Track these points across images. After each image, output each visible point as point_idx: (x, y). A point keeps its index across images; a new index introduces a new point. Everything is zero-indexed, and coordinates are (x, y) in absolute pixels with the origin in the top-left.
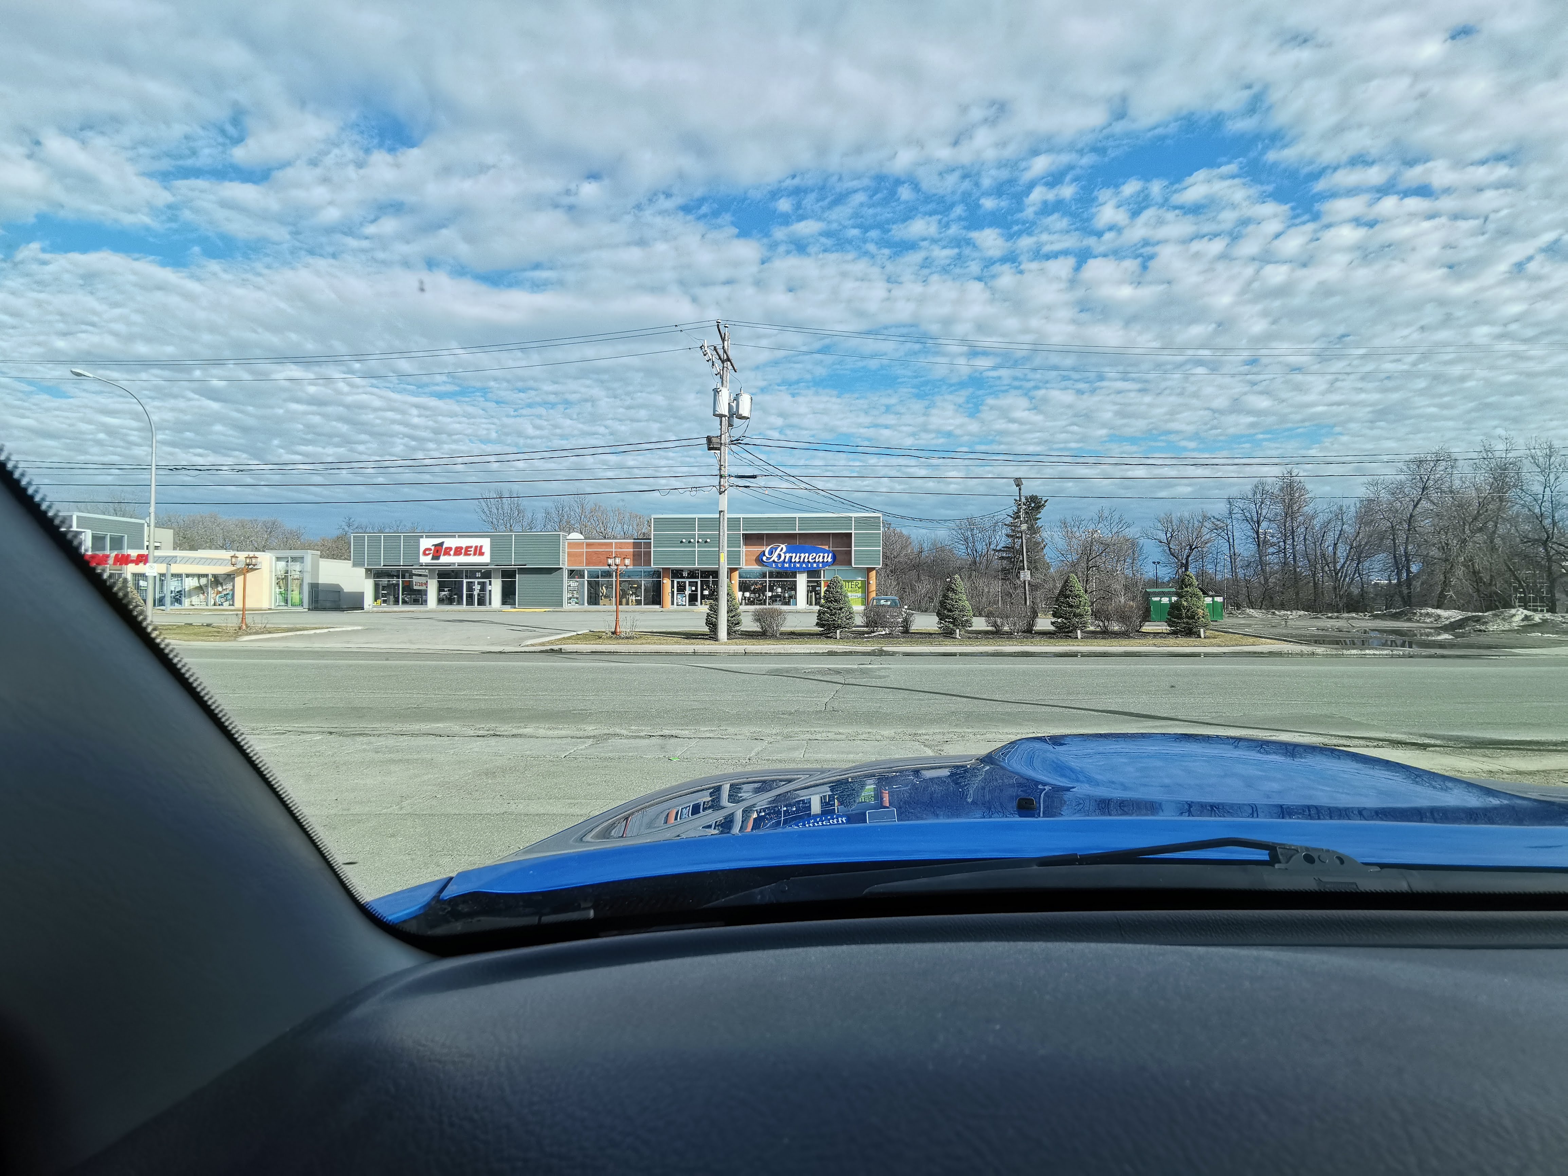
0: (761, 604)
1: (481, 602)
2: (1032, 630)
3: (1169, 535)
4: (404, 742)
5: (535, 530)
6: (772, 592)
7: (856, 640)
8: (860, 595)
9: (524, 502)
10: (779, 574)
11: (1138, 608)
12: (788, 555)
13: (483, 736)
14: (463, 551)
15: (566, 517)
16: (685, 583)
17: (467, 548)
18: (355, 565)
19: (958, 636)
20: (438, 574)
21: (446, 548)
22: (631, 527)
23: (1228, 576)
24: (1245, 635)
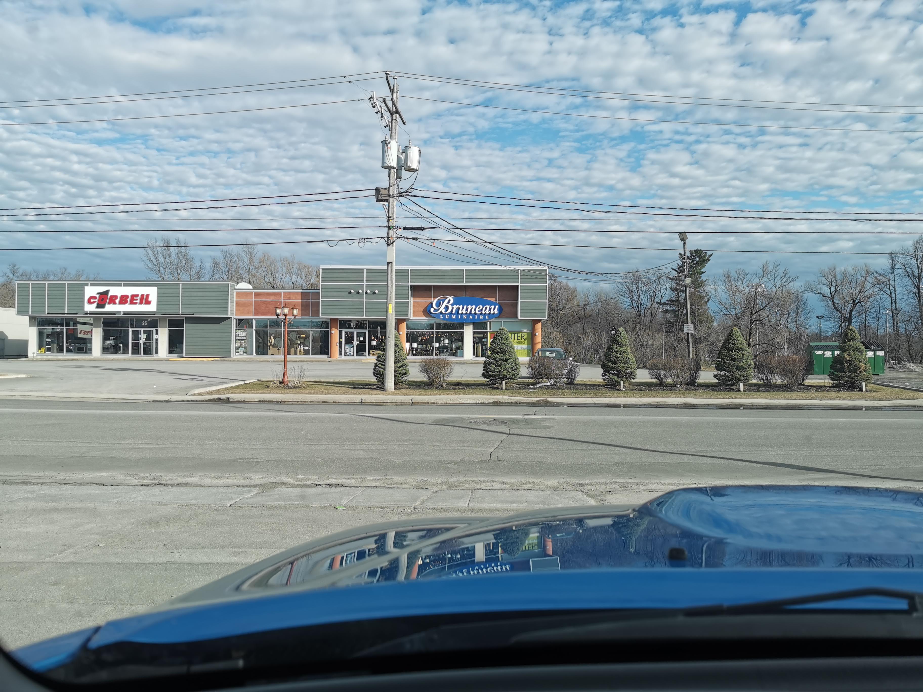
0: (428, 355)
1: (148, 351)
2: (695, 382)
3: (833, 289)
4: (67, 490)
5: (203, 279)
6: (439, 343)
7: (521, 391)
8: (525, 346)
9: (192, 252)
10: (447, 326)
11: (801, 361)
12: (455, 307)
13: (148, 485)
14: (129, 300)
15: (234, 267)
16: (353, 333)
17: (133, 296)
18: (19, 313)
19: (622, 388)
20: (103, 323)
21: (112, 297)
22: (299, 278)
23: (890, 330)
24: (905, 389)
